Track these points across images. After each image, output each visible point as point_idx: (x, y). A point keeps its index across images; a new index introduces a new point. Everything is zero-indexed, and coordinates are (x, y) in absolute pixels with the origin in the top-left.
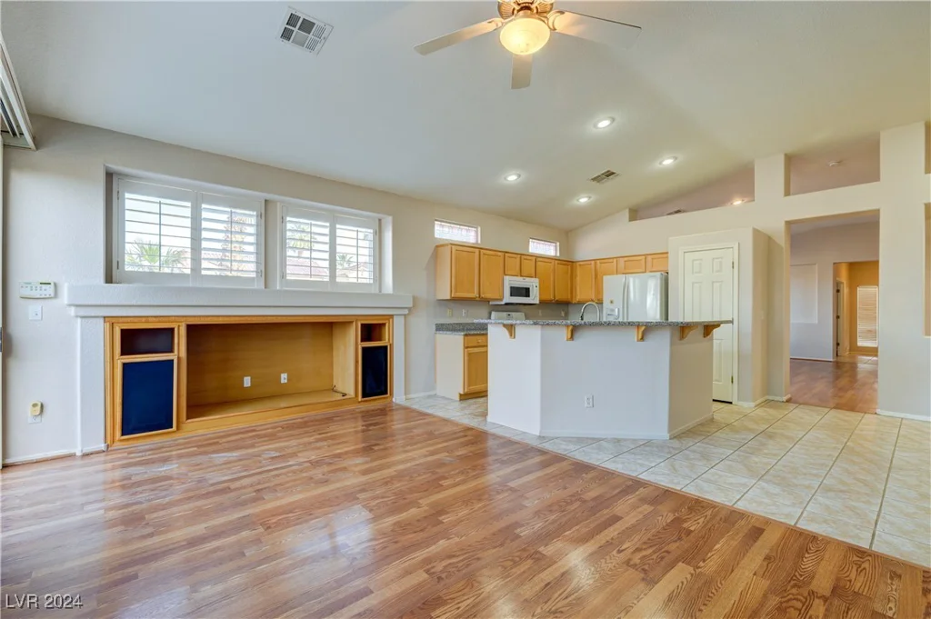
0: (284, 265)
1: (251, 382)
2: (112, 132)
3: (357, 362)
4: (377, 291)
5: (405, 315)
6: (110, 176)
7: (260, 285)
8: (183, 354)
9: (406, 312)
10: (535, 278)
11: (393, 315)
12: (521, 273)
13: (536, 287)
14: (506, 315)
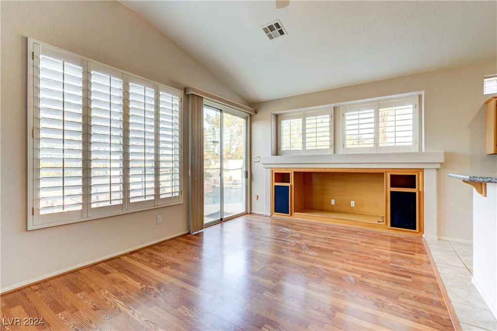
0: (344, 140)
1: (335, 202)
2: (287, 98)
3: (387, 201)
4: (417, 151)
5: (438, 169)
6: (277, 116)
7: (331, 152)
8: (293, 184)
9: (438, 166)
11: (424, 169)
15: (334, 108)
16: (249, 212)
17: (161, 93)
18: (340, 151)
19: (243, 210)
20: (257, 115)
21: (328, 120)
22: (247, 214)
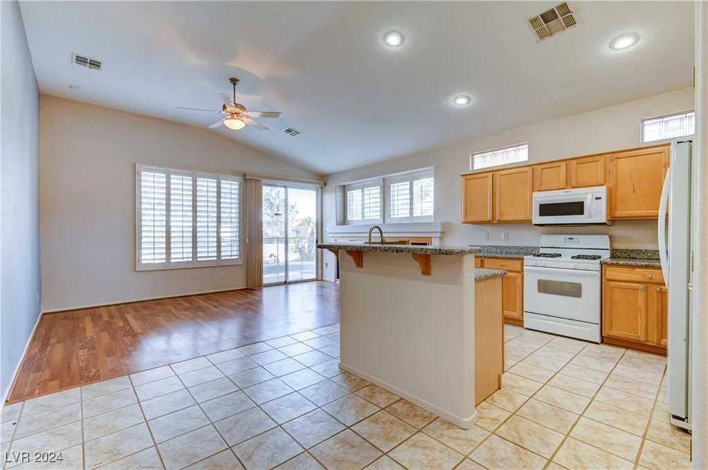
5: (439, 238)
6: (344, 187)
7: (381, 222)
10: (602, 185)
11: (431, 238)
12: (568, 184)
13: (597, 199)
14: (565, 239)
15: (384, 179)
16: (320, 278)
17: (222, 181)
18: (388, 221)
19: (314, 276)
20: (326, 187)
21: (379, 191)
22: (318, 280)
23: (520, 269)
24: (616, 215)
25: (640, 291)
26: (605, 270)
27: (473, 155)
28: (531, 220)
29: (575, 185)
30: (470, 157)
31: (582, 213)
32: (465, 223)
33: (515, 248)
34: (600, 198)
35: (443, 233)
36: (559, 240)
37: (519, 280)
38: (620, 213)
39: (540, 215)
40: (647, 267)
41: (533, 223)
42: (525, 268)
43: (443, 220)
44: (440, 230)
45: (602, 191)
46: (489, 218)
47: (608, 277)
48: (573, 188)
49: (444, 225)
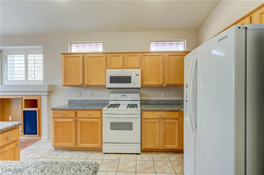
10: (138, 68)
11: (41, 95)
12: (124, 66)
13: (137, 75)
14: (121, 95)
23: (100, 117)
24: (144, 84)
25: (157, 123)
26: (143, 114)
27: (71, 43)
28: (106, 85)
29: (127, 67)
30: (69, 44)
31: (130, 82)
32: (64, 86)
33: (96, 100)
34: (138, 75)
35: (50, 92)
36: (118, 96)
37: (99, 123)
38: (146, 83)
39: (110, 83)
40: (160, 111)
41: (107, 87)
42: (103, 115)
43: (50, 84)
44: (47, 90)
45: (139, 71)
46: (81, 83)
47: (144, 117)
48: (126, 68)
49: (50, 86)
